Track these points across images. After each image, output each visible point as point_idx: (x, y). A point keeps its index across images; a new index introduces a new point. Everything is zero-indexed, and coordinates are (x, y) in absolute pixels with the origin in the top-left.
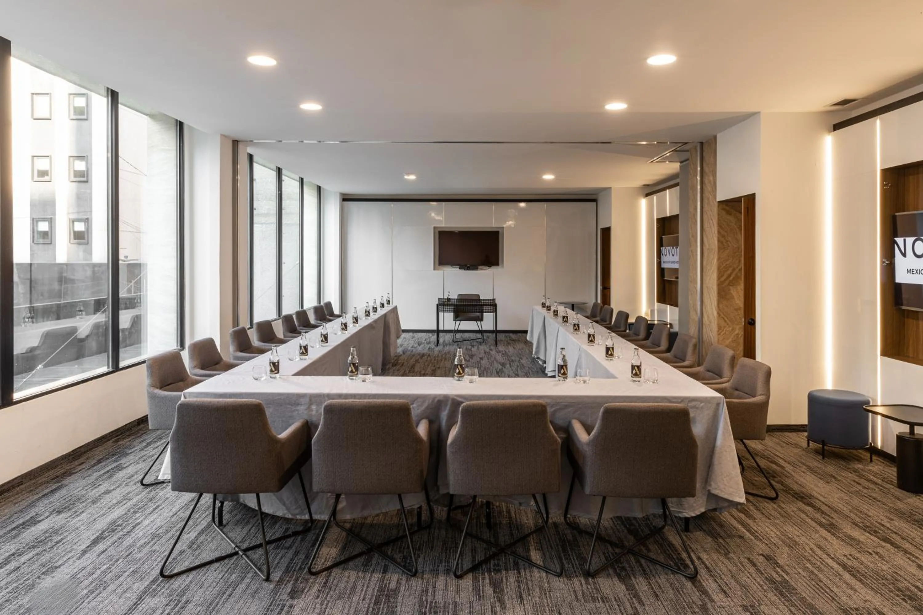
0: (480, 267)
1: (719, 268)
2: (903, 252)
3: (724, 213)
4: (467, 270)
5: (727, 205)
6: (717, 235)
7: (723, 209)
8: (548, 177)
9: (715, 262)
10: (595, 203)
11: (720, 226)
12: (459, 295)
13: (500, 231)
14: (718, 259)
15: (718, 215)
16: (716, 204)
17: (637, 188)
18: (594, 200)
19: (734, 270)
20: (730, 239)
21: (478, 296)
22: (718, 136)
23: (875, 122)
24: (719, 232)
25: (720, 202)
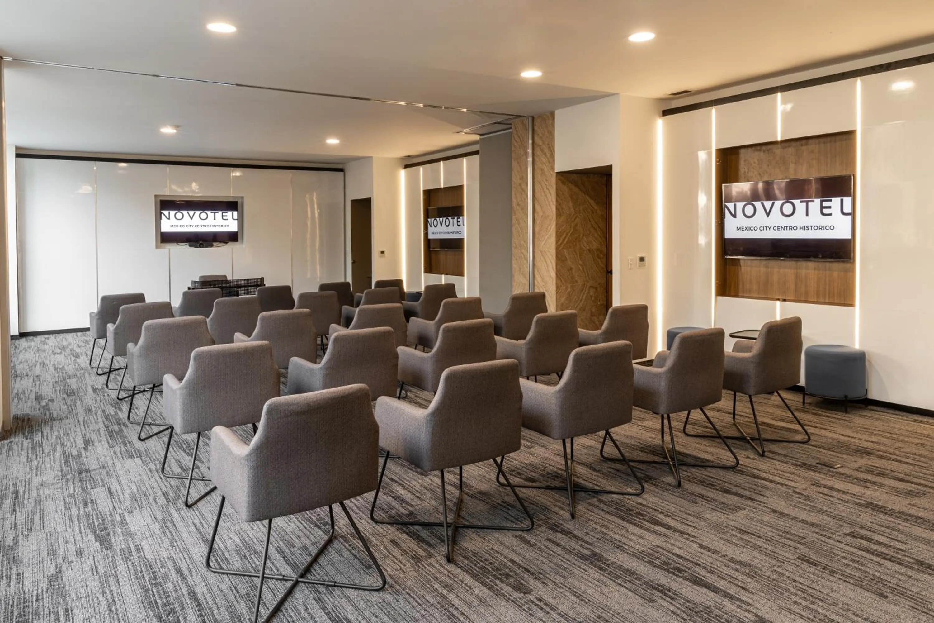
0: (214, 244)
1: (557, 232)
2: (733, 213)
3: (560, 182)
4: (200, 247)
5: (562, 176)
6: (555, 203)
7: (560, 180)
8: (333, 141)
9: (553, 226)
10: (342, 173)
11: (558, 195)
12: (201, 277)
13: (239, 201)
14: (557, 225)
15: (557, 184)
16: (555, 175)
17: (397, 158)
18: (341, 170)
19: (567, 234)
20: (564, 207)
21: (225, 276)
22: (557, 113)
23: (711, 111)
24: (557, 201)
25: (558, 173)
